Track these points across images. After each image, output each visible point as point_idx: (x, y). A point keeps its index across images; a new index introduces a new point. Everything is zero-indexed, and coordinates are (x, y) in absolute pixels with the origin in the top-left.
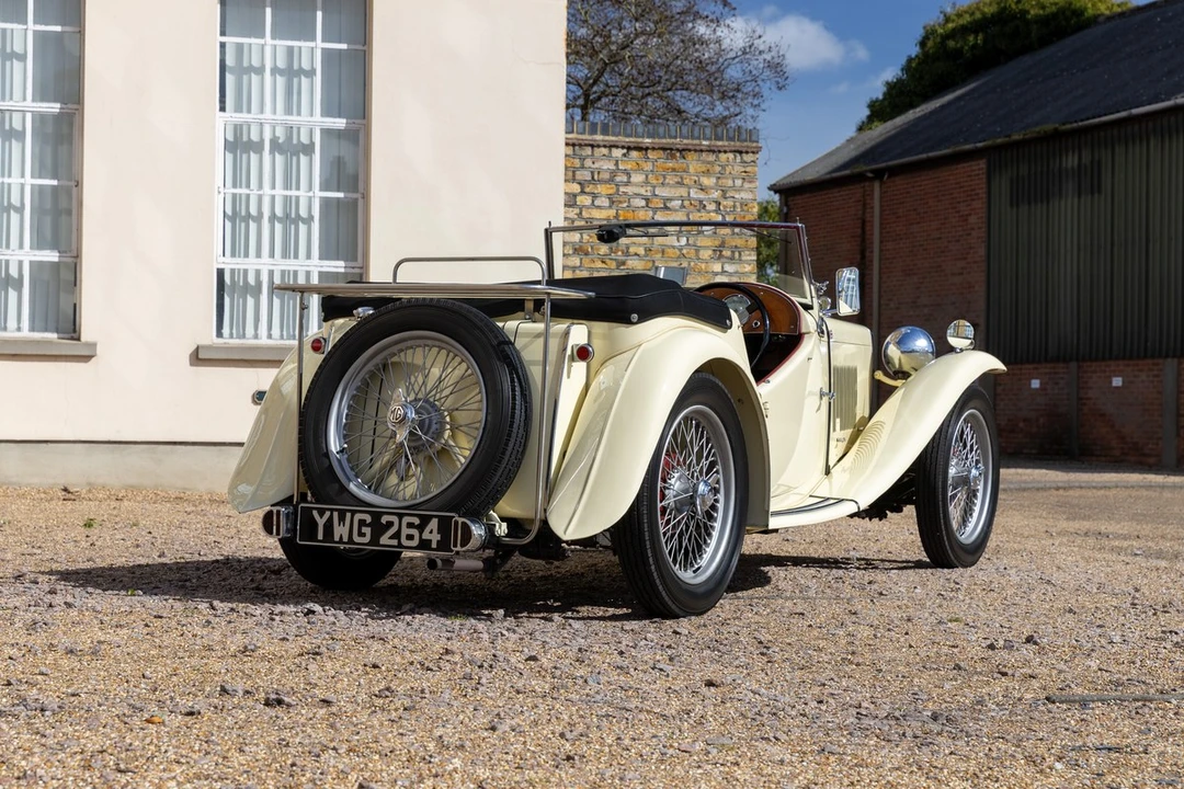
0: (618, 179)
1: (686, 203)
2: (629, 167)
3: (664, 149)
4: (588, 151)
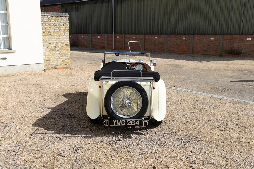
0: (49, 21)
1: (59, 25)
3: (55, 16)
4: (44, 17)
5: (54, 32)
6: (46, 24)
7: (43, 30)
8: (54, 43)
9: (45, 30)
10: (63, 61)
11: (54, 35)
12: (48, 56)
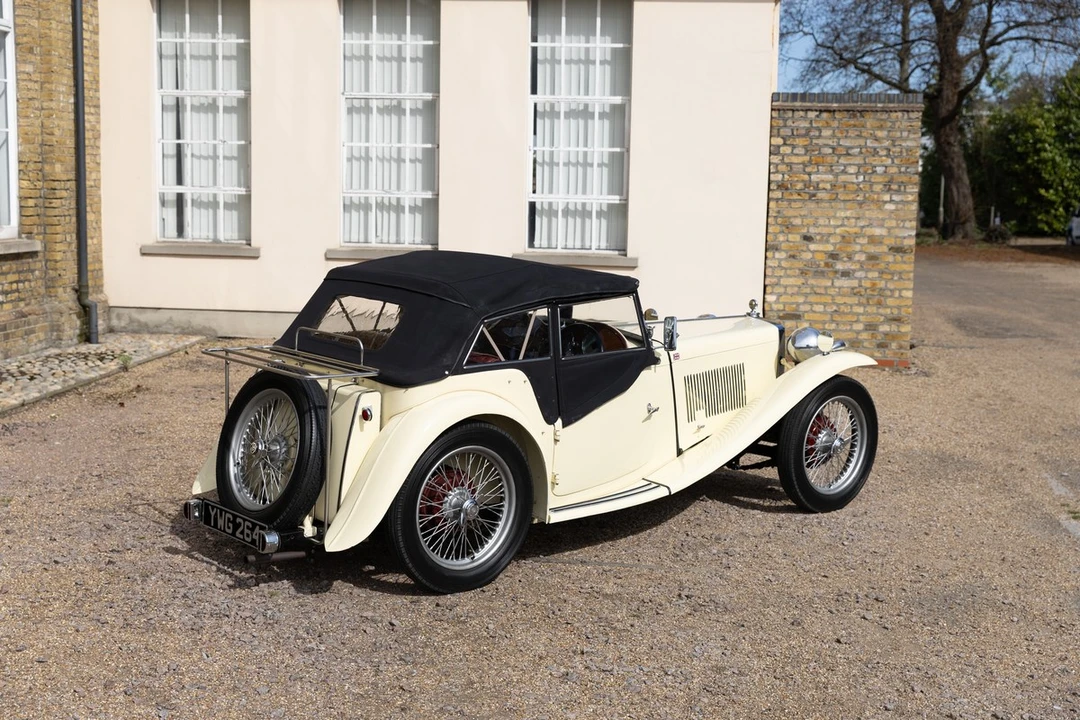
0: (812, 134)
1: (864, 150)
2: (820, 125)
3: (848, 111)
4: (790, 114)
5: (833, 186)
6: (794, 147)
8: (825, 239)
9: (786, 176)
10: (871, 327)
11: (831, 200)
12: (792, 295)
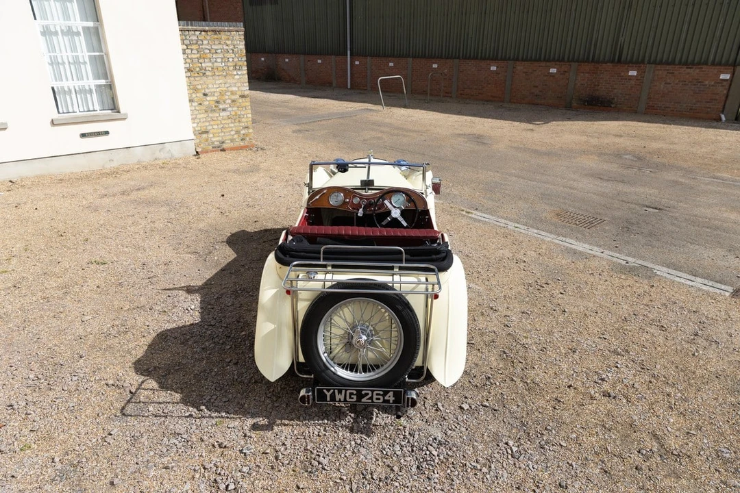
0: (199, 43)
1: (223, 51)
2: (202, 38)
3: (213, 31)
4: (187, 33)
5: (212, 68)
6: (192, 50)
7: (188, 65)
8: (213, 94)
9: (191, 65)
10: (237, 132)
11: (212, 76)
12: (203, 122)
